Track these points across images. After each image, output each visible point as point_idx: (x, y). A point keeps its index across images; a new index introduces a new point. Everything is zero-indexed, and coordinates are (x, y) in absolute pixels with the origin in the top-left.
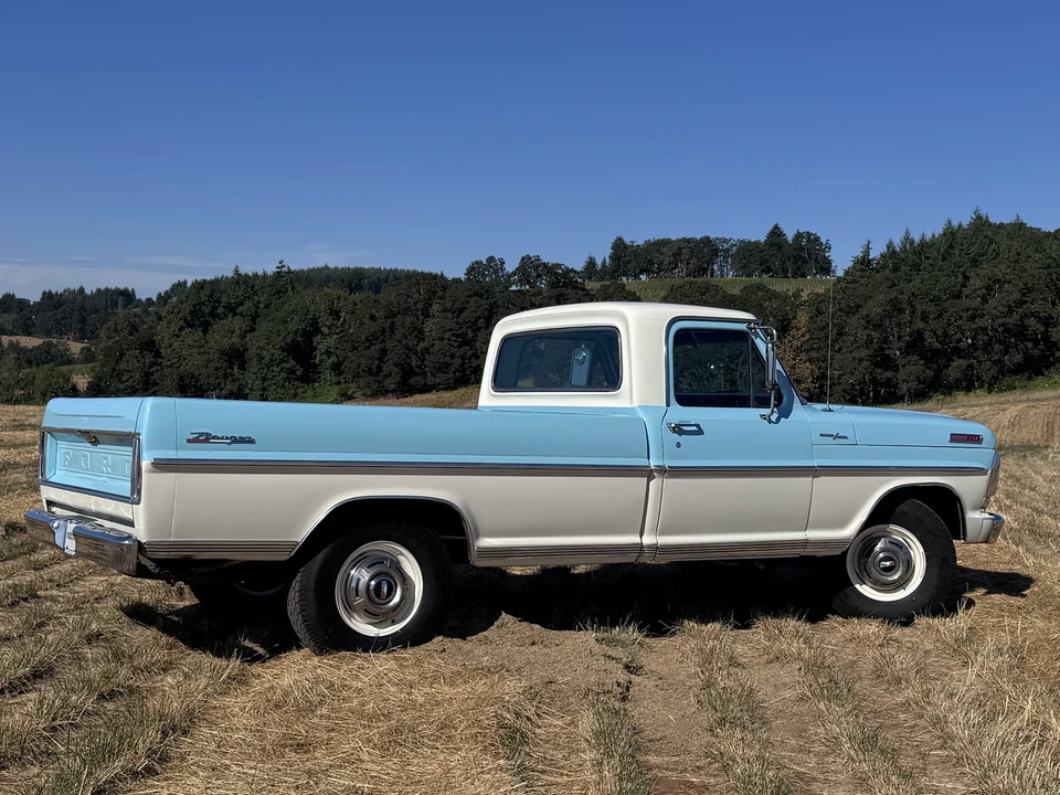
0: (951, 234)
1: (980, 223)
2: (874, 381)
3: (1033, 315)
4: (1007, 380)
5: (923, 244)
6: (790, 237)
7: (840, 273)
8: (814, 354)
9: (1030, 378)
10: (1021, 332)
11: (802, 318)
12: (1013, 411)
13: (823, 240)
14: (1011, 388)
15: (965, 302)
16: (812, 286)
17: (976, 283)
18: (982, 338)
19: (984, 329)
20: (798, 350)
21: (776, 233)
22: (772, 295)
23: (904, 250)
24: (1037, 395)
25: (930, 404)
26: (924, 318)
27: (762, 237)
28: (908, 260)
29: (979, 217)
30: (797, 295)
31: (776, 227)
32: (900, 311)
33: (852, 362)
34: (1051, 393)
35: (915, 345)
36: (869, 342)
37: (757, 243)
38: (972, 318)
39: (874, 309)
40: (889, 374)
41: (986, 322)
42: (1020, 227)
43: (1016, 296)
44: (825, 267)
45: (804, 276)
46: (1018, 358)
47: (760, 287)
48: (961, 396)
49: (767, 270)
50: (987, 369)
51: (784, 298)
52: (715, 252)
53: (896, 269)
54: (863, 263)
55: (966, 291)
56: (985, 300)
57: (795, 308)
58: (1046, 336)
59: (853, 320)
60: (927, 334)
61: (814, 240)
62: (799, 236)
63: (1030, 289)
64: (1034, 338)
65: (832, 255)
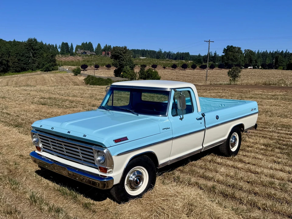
3: (4, 60)
9: (4, 73)
24: (6, 77)
34: (9, 76)
58: (7, 64)
63: (3, 54)
64: (5, 65)
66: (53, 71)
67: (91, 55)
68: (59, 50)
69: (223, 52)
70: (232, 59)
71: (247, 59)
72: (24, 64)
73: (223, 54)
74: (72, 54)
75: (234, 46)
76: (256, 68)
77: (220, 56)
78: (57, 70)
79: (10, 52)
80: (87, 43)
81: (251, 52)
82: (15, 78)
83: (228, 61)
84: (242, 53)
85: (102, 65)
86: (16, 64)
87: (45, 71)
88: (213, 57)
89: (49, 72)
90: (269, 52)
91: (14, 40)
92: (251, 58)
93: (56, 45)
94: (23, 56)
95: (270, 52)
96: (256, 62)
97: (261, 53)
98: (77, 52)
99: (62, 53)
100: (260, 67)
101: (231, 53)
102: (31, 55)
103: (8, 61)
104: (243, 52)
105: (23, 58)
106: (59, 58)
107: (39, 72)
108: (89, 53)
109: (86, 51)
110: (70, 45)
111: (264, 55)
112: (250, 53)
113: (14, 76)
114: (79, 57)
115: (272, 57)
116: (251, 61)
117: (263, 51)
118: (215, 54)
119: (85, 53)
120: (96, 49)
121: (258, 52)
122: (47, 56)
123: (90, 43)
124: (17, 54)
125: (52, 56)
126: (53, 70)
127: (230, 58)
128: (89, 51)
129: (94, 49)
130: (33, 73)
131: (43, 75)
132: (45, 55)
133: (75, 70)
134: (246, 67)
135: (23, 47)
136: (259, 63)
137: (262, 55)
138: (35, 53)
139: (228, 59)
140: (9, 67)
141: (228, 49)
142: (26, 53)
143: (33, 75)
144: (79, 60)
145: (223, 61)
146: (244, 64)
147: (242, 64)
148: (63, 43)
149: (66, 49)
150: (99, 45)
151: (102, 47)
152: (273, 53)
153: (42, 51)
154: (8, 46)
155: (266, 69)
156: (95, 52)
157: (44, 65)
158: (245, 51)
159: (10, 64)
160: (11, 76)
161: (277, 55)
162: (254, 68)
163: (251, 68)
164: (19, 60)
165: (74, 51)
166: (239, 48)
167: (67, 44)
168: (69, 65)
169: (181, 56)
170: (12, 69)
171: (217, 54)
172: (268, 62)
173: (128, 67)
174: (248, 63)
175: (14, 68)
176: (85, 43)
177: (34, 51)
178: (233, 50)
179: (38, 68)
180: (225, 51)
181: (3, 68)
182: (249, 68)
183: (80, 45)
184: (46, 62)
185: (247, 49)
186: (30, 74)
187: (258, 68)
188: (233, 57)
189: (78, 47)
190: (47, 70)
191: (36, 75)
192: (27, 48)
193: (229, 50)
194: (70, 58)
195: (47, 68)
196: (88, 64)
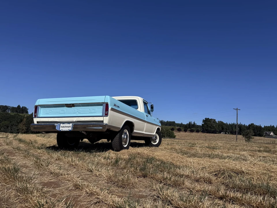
6: (21, 107)
7: (29, 115)
8: (26, 125)
11: (25, 119)
13: (27, 108)
20: (24, 124)
21: (19, 106)
22: (20, 116)
27: (16, 107)
30: (24, 116)
31: (19, 105)
37: (15, 108)
45: (23, 113)
49: (17, 112)
51: (22, 116)
52: (7, 108)
57: (24, 118)
61: (25, 108)
62: (23, 107)
65: (28, 111)
69: (203, 122)
70: (210, 127)
71: (220, 127)
73: (203, 124)
75: (210, 118)
76: (226, 134)
81: (222, 122)
83: (207, 128)
84: (217, 123)
88: (192, 125)
92: (222, 127)
96: (226, 129)
100: (229, 133)
101: (209, 123)
104: (217, 122)
112: (221, 124)
116: (223, 129)
118: (194, 123)
127: (209, 126)
134: (220, 132)
136: (228, 131)
141: (206, 120)
146: (219, 131)
147: (218, 130)
155: (234, 134)
158: (218, 121)
166: (214, 120)
169: (169, 123)
171: (196, 123)
172: (234, 130)
174: (221, 130)
180: (204, 121)
182: (222, 133)
185: (219, 121)
188: (211, 125)
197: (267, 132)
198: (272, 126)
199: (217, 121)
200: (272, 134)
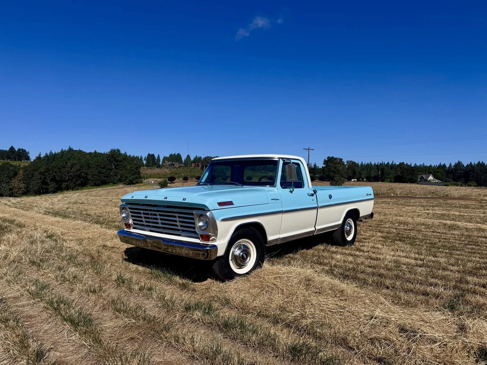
0: (63, 152)
1: (71, 150)
2: (42, 188)
3: (83, 172)
4: (77, 188)
5: (55, 154)
6: (17, 149)
7: (32, 160)
8: (25, 182)
9: (82, 187)
10: (80, 176)
11: (21, 172)
12: (77, 194)
13: (27, 151)
14: (78, 189)
15: (66, 169)
16: (24, 163)
17: (69, 164)
18: (70, 178)
19: (71, 176)
20: (20, 180)
21: (12, 148)
22: (12, 166)
23: (50, 155)
24: (84, 191)
25: (58, 194)
26: (56, 172)
27: (8, 149)
28: (51, 158)
29: (70, 148)
30: (19, 166)
31: (12, 147)
32: (49, 171)
33: (35, 184)
34: (87, 190)
35: (54, 179)
36: (40, 179)
37: (6, 151)
38: (68, 173)
39: (42, 170)
40: (46, 186)
41: (72, 174)
42: (80, 151)
43: (79, 168)
44: (28, 158)
45: (21, 160)
46: (80, 182)
47: (8, 163)
48: (65, 192)
49: (9, 158)
50: (72, 185)
51: (15, 167)
53: (48, 160)
54: (39, 158)
55: (66, 166)
56: (71, 169)
57: (19, 170)
58: (86, 177)
59: (36, 173)
60: (56, 177)
61: (24, 151)
62: (19, 149)
63: (82, 166)
64: (83, 178)
65: (30, 155)
66: (137, 185)
67: (180, 167)
68: (145, 162)
69: (324, 164)
70: (333, 171)
71: (350, 171)
72: (105, 177)
73: (324, 166)
74: (159, 166)
75: (335, 157)
76: (360, 181)
77: (320, 169)
78: (142, 183)
79: (90, 163)
80: (175, 154)
81: (354, 163)
82: (94, 192)
83: (329, 172)
84: (344, 164)
85: (192, 177)
86: (96, 176)
87: (128, 184)
88: (312, 169)
89: (132, 185)
90: (373, 164)
91: (95, 151)
92: (354, 170)
93: (141, 157)
94: (103, 168)
95: (375, 164)
96: (360, 174)
97: (364, 165)
98: (164, 164)
99: (148, 165)
100: (365, 180)
101: (332, 164)
102: (113, 167)
103: (87, 174)
104: (346, 163)
105: (104, 171)
106: (144, 171)
107: (121, 186)
108: (177, 165)
109: (174, 163)
110: (156, 156)
111: (369, 167)
112: (353, 165)
113: (93, 190)
114: (166, 169)
115: (377, 169)
116: (354, 173)
117: (366, 163)
118: (315, 165)
119: (173, 165)
120: (185, 161)
121: (362, 164)
122: (131, 167)
123: (178, 154)
124: (98, 166)
125: (136, 168)
126: (137, 183)
127: (331, 170)
128: (177, 163)
129: (183, 161)
130: (115, 187)
131: (126, 188)
132: (129, 167)
133: (161, 182)
134: (349, 179)
135: (105, 159)
136: (363, 176)
137: (366, 167)
138: (118, 165)
139: (329, 170)
140: (88, 180)
141: (328, 160)
142: (108, 165)
143: (115, 189)
144: (166, 172)
145: (323, 173)
146: (347, 177)
147: (345, 176)
148: (149, 155)
149: (152, 160)
150: (188, 157)
151: (192, 159)
152: (378, 165)
153: (125, 163)
154: (88, 157)
155: (371, 181)
156: (184, 164)
157: (127, 177)
158: (347, 162)
159: (89, 177)
160: (89, 190)
161: (382, 167)
162: (357, 181)
163: (355, 181)
164: (99, 172)
165: (161, 163)
166: (341, 159)
167: (153, 155)
168: (154, 178)
170: (91, 182)
171: (317, 165)
172: (373, 174)
173: (220, 178)
174: (351, 175)
175: (94, 182)
176: (173, 154)
177: (116, 162)
178: (335, 161)
179: (120, 181)
180: (326, 162)
181: (81, 181)
182: (353, 180)
183: (168, 156)
184: (130, 175)
185: (349, 160)
186: (111, 188)
187: (363, 181)
188: (335, 169)
189: (165, 158)
190: (131, 183)
191: (118, 188)
192: (109, 160)
193: (330, 161)
194: (157, 171)
195: (131, 181)
196: (175, 176)
197: (424, 176)
198: (442, 164)
199: (345, 161)
200: (431, 178)
